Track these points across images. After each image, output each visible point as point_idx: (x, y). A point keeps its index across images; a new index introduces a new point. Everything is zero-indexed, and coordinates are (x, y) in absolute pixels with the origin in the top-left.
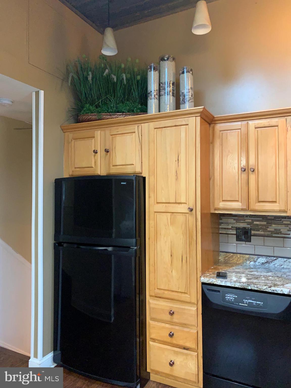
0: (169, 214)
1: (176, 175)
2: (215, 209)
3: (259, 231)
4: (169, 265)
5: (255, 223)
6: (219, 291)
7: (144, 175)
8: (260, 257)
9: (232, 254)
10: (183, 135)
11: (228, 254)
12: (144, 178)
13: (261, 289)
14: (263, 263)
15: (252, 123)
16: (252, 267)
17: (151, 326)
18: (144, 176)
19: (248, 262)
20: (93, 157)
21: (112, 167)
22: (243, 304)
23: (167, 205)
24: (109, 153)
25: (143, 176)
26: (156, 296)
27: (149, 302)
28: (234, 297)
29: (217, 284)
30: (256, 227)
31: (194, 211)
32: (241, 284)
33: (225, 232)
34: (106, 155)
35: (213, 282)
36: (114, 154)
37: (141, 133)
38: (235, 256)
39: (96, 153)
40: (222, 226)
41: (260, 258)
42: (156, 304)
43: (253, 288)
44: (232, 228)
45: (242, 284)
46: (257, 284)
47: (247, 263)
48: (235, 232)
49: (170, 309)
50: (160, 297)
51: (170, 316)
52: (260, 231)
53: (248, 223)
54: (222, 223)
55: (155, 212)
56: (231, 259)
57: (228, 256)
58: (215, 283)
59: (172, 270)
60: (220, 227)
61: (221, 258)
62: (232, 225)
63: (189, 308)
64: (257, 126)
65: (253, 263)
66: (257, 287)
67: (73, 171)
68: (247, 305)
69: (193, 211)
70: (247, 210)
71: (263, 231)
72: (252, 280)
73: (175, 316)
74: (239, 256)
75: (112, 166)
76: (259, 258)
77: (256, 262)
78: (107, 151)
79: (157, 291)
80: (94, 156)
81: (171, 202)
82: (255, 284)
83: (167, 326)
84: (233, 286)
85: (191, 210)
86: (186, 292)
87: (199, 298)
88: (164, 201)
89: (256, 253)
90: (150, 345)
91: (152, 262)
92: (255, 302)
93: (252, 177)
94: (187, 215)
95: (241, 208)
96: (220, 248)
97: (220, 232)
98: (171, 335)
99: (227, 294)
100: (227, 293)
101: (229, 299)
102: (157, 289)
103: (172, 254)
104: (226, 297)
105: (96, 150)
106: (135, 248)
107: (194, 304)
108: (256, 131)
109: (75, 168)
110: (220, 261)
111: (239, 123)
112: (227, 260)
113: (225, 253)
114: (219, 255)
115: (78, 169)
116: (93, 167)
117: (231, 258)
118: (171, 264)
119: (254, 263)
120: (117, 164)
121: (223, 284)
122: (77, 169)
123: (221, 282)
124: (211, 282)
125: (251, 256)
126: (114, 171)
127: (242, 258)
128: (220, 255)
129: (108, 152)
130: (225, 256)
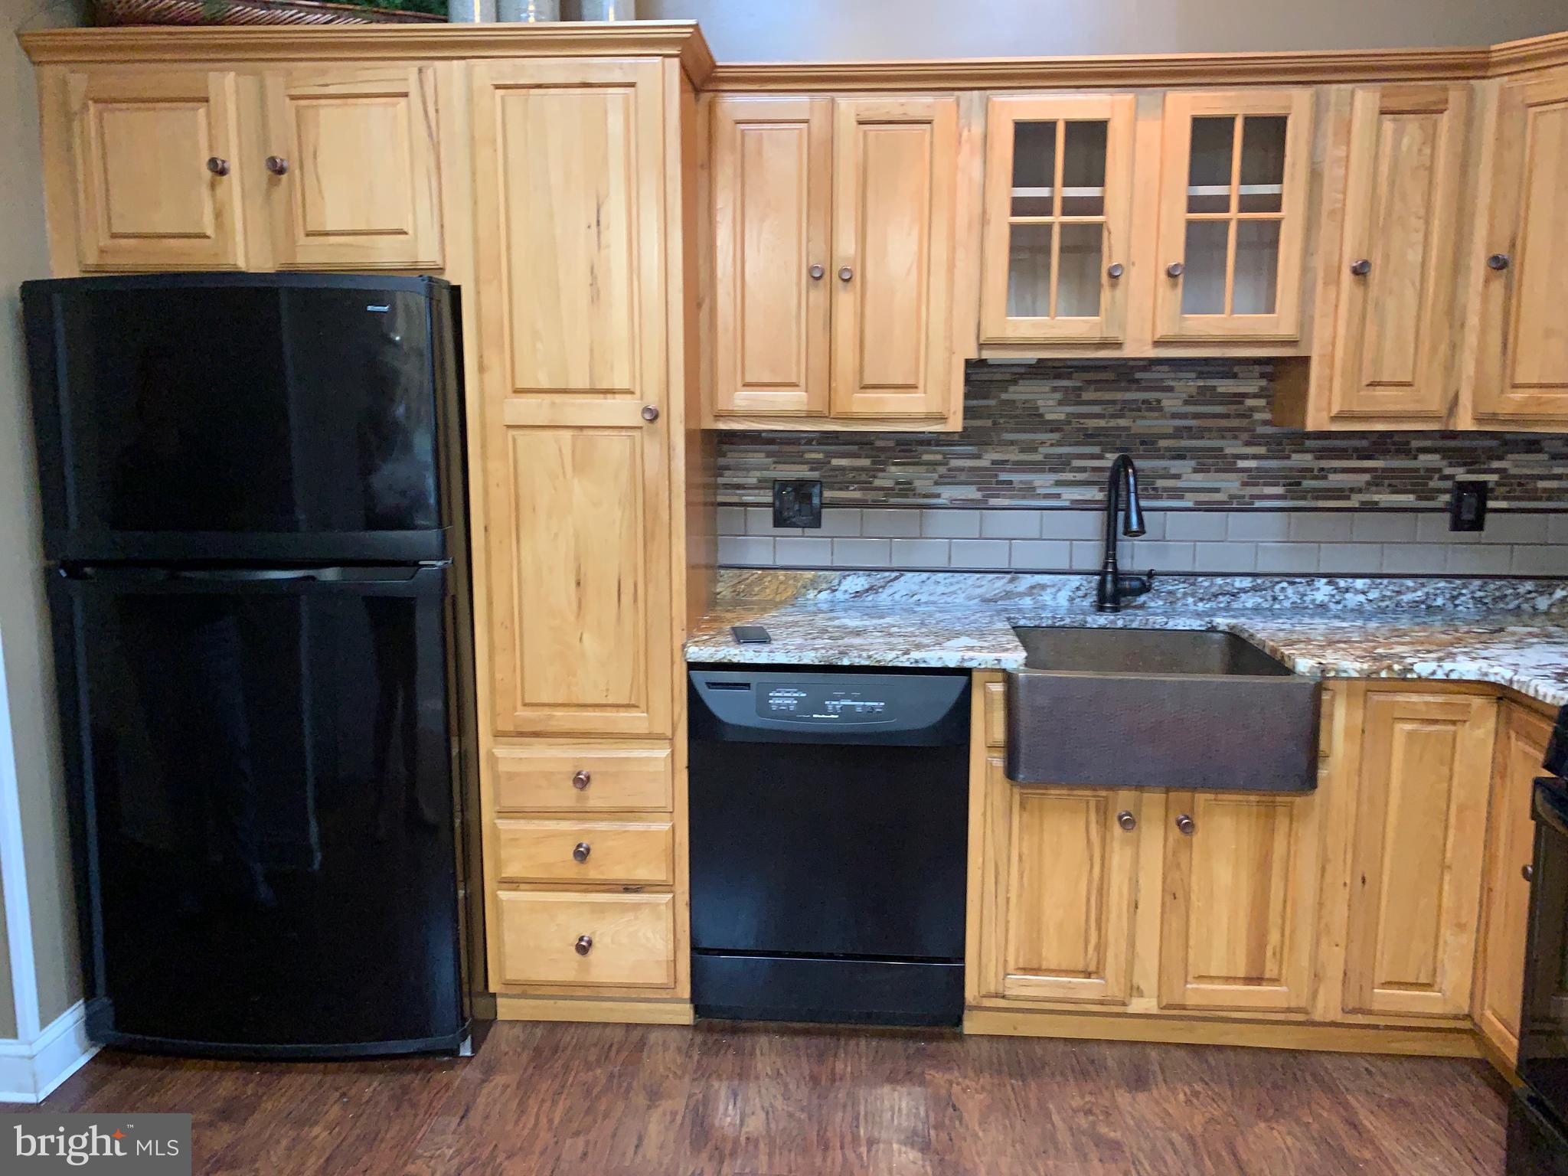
0: (568, 434)
1: (590, 282)
2: (718, 417)
3: (847, 489)
4: (572, 618)
5: (835, 462)
6: (747, 686)
7: (451, 277)
8: (849, 575)
9: (760, 572)
10: (615, 123)
11: (745, 571)
12: (455, 292)
13: (879, 661)
14: (857, 592)
15: (850, 105)
16: (824, 607)
17: (503, 837)
18: (454, 283)
19: (811, 594)
20: (205, 192)
21: (302, 240)
22: (823, 716)
23: (557, 398)
24: (284, 177)
25: (448, 282)
26: (520, 730)
27: (491, 756)
28: (796, 698)
29: (742, 661)
30: (836, 476)
31: (661, 421)
32: (819, 655)
33: (735, 499)
34: (273, 183)
35: (729, 658)
36: (310, 180)
37: (436, 103)
38: (769, 578)
39: (222, 172)
40: (728, 478)
41: (850, 578)
42: (521, 759)
43: (857, 662)
44: (762, 484)
45: (824, 651)
46: (866, 647)
47: (808, 597)
48: (770, 499)
49: (575, 767)
50: (536, 734)
51: (574, 791)
52: (852, 488)
53: (815, 465)
54: (727, 468)
55: (509, 427)
56: (756, 589)
57: (747, 579)
58: (735, 660)
59: (582, 634)
60: (720, 480)
61: (723, 589)
62: (758, 474)
63: (645, 754)
64: (865, 117)
65: (826, 596)
66: (870, 657)
67: (102, 251)
68: (837, 716)
69: (659, 420)
70: (826, 417)
71: (860, 490)
72: (846, 639)
73: (593, 789)
74: (782, 578)
75: (302, 234)
76: (844, 577)
77: (836, 590)
78: (277, 169)
79: (523, 713)
80: (213, 186)
81: (572, 386)
82: (860, 648)
83: (565, 826)
84: (795, 662)
85: (653, 416)
86: (633, 702)
87: (680, 715)
88: (546, 385)
89: (836, 564)
90: (502, 901)
91: (499, 612)
92: (862, 703)
93: (846, 301)
94: (637, 434)
95: (805, 408)
96: (719, 555)
97: (720, 499)
98: (582, 854)
99: (774, 689)
100: (775, 687)
101: (779, 705)
102: (525, 705)
103: (582, 576)
104: (771, 701)
105: (223, 162)
106: (440, 563)
107: (660, 737)
108: (861, 135)
109: (114, 236)
110: (718, 597)
111: (804, 98)
112: (742, 594)
113: (737, 572)
114: (715, 581)
115: (132, 242)
116: (208, 237)
117: (757, 586)
118: (578, 615)
119: (831, 595)
120: (329, 228)
121: (763, 659)
122: (123, 242)
123: (757, 654)
124: (724, 658)
125: (821, 573)
126: (312, 255)
127: (791, 582)
128: (721, 579)
129: (281, 171)
130: (736, 581)
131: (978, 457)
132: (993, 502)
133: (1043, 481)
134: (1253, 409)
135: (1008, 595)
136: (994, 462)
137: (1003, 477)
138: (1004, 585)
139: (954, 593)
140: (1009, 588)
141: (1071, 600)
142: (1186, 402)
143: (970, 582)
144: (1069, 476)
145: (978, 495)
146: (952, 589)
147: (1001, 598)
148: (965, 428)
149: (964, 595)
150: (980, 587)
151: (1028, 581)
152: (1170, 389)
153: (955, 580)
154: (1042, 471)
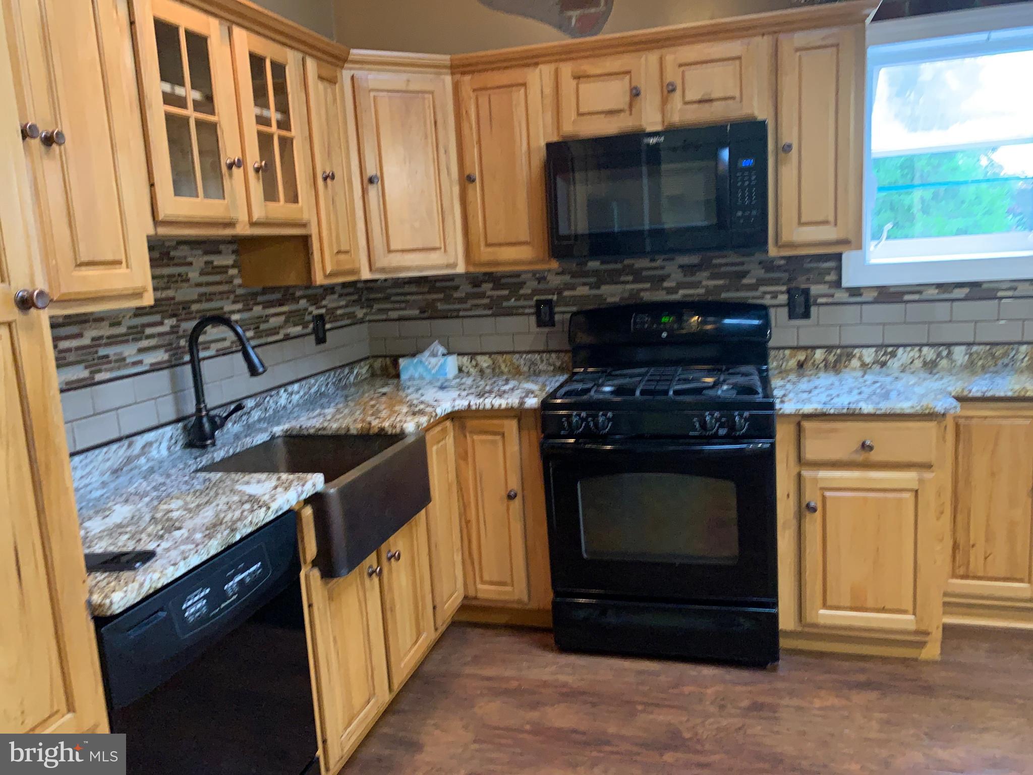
22: (228, 602)
28: (204, 597)
99: (184, 601)
101: (193, 615)
104: (187, 614)
131: (80, 335)
132: (99, 377)
133: (129, 351)
134: (233, 277)
135: (129, 460)
136: (93, 339)
137: (102, 352)
138: (124, 453)
139: (90, 473)
140: (129, 453)
141: (169, 448)
142: (201, 274)
143: (100, 458)
144: (145, 343)
145: (85, 374)
146: (88, 470)
147: (125, 465)
148: (156, 300)
149: (98, 473)
150: (109, 459)
151: (140, 441)
152: (191, 264)
153: (88, 460)
154: (127, 341)
